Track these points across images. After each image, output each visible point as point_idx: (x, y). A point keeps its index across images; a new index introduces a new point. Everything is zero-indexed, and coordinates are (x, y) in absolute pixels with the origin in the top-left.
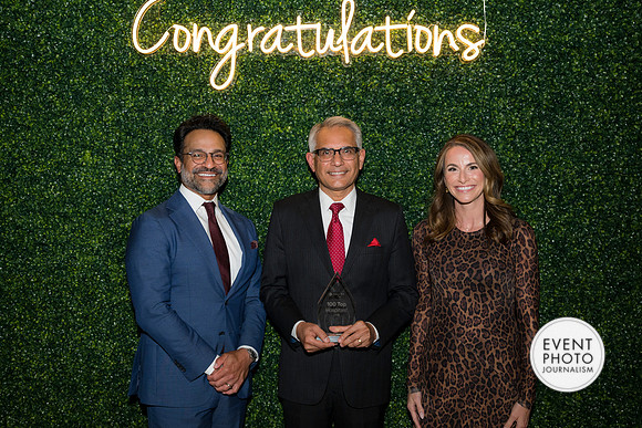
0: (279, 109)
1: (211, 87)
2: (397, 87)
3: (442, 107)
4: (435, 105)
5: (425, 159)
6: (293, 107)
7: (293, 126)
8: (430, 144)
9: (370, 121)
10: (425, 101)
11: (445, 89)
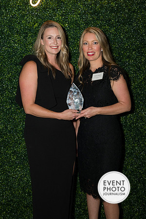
0: (62, 15)
1: (30, 5)
2: (116, 4)
3: (137, 13)
4: (134, 12)
5: (129, 38)
6: (68, 14)
7: (68, 23)
8: (131, 31)
9: (103, 21)
10: (129, 10)
11: (138, 4)
